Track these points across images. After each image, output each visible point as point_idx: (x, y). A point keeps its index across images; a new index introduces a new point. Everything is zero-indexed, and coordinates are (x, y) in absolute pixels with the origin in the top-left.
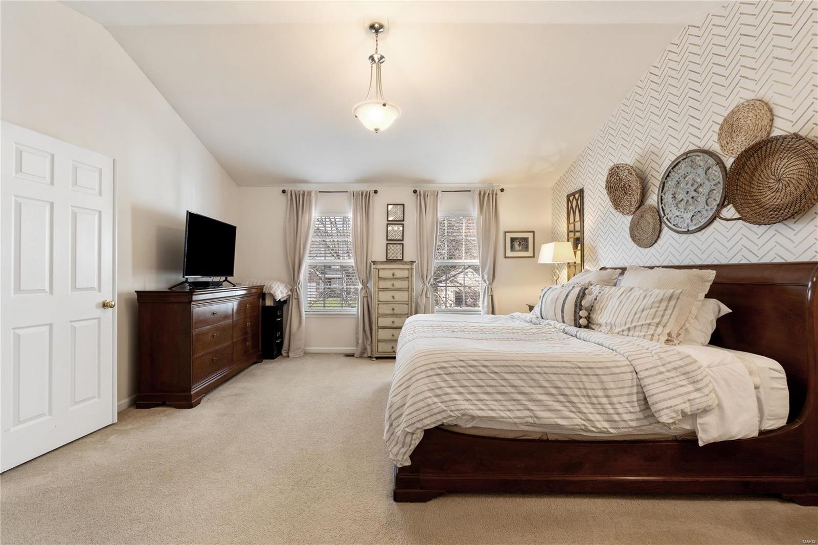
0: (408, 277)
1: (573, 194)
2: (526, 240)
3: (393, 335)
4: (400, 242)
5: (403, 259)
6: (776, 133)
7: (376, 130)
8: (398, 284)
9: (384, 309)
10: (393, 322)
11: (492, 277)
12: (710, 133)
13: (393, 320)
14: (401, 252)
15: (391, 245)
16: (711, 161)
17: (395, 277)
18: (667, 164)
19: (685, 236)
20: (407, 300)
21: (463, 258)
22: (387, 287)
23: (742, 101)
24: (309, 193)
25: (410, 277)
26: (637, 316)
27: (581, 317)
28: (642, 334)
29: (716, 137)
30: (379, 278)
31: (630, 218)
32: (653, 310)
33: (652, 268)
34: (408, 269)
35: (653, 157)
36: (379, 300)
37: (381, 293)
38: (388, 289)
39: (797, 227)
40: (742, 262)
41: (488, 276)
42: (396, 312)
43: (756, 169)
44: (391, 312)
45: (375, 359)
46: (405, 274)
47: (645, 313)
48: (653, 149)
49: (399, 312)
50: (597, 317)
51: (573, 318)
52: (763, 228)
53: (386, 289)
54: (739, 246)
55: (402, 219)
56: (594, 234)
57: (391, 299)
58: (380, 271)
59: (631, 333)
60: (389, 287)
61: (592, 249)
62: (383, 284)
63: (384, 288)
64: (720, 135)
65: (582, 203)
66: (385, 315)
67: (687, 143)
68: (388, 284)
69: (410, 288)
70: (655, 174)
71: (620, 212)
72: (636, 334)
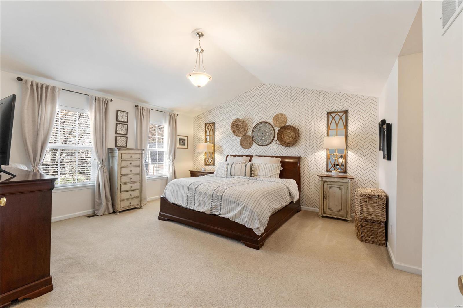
0: (140, 159)
1: (210, 124)
2: (184, 140)
3: (131, 195)
4: (125, 136)
5: (127, 147)
6: (287, 124)
7: (199, 87)
8: (134, 163)
9: (125, 179)
10: (131, 187)
11: (174, 158)
12: (270, 118)
13: (131, 186)
14: (126, 143)
15: (120, 137)
16: (270, 126)
17: (132, 158)
18: (255, 124)
19: (261, 147)
20: (139, 172)
21: (156, 147)
22: (127, 165)
23: (279, 113)
24: (54, 88)
25: (141, 159)
26: (272, 172)
27: (252, 174)
28: (275, 177)
29: (272, 120)
30: (121, 159)
31: (240, 138)
32: (276, 170)
33: (261, 156)
34: (140, 154)
35: (249, 119)
36: (122, 174)
37: (123, 169)
38: (128, 166)
39: (292, 148)
40: (279, 156)
41: (173, 157)
42: (132, 180)
43: (283, 132)
44: (129, 181)
45: (119, 213)
46: (138, 156)
47: (274, 171)
48: (249, 116)
49: (134, 180)
50: (257, 173)
51: (249, 174)
52: (284, 147)
53: (126, 166)
54: (278, 151)
55: (126, 121)
56: (221, 141)
57: (129, 173)
58: (122, 155)
59: (271, 177)
60: (128, 165)
61: (220, 147)
62: (124, 163)
63: (125, 166)
64: (273, 120)
65: (214, 128)
66: (126, 183)
67: (262, 119)
68: (127, 163)
69: (141, 165)
70: (251, 126)
71: (236, 135)
72: (273, 177)
